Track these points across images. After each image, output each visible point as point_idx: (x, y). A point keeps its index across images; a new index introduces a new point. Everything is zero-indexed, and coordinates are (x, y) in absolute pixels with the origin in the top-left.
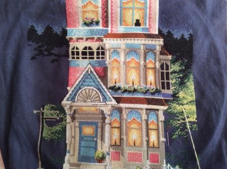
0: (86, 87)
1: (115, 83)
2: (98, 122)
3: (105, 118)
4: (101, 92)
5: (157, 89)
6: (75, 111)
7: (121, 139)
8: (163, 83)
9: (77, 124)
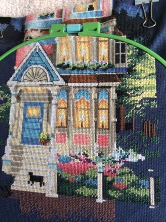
0: (32, 66)
1: (64, 60)
2: (43, 103)
3: (52, 99)
4: (48, 71)
5: (109, 64)
6: (20, 91)
7: (68, 121)
8: (117, 57)
9: (22, 105)
